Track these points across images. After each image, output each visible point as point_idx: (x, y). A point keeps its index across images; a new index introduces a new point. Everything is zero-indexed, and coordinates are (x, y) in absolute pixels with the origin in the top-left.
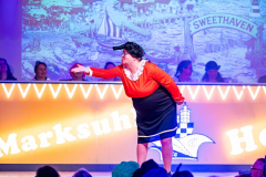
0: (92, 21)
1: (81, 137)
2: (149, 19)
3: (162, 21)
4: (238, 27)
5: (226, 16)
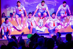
2: (34, 3)
3: (36, 3)
4: (52, 4)
5: (49, 2)
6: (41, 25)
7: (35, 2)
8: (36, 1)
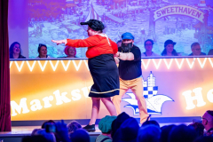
0: (82, 13)
1: (74, 100)
2: (124, 10)
3: (133, 12)
4: (190, 15)
5: (181, 6)
6: (150, 89)
7: (131, 8)
8: (134, 5)
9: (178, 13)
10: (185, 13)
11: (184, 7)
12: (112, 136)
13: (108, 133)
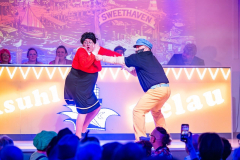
0: (17, 14)
1: (7, 112)
4: (139, 19)
5: (129, 9)
8: (77, 6)
9: (125, 17)
10: (133, 18)
11: (133, 10)
12: (48, 154)
13: (43, 151)
